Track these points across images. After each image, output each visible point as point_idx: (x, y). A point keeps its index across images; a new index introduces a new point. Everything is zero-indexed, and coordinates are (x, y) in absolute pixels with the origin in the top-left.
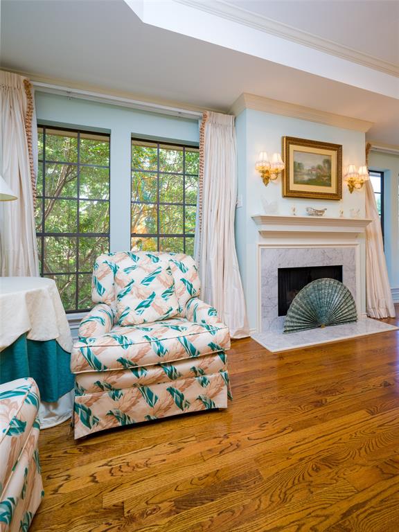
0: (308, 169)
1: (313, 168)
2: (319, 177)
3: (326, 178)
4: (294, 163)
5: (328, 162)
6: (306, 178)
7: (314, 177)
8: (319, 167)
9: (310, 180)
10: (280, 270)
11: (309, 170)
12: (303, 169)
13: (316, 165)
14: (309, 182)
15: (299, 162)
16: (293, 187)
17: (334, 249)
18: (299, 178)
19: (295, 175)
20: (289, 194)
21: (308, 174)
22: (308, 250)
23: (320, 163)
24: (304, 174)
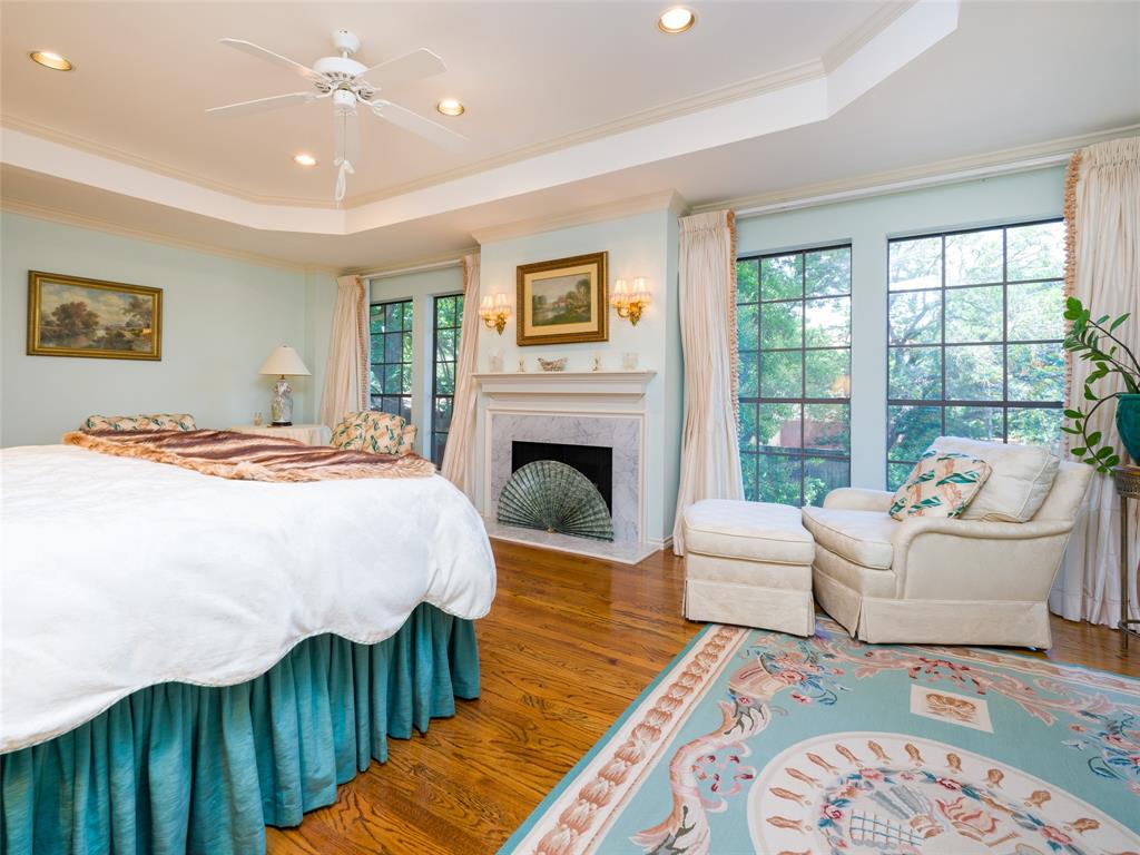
0: (553, 301)
1: (561, 300)
2: (569, 309)
3: (583, 309)
4: (534, 298)
5: (586, 284)
6: (550, 315)
7: (562, 312)
8: (570, 296)
9: (555, 317)
10: (515, 444)
11: (555, 303)
12: (545, 303)
13: (564, 293)
14: (557, 321)
15: (540, 295)
16: (531, 331)
17: (597, 420)
18: (540, 317)
19: (534, 315)
20: (525, 342)
21: (553, 310)
22: (553, 419)
23: (573, 289)
24: (548, 310)
